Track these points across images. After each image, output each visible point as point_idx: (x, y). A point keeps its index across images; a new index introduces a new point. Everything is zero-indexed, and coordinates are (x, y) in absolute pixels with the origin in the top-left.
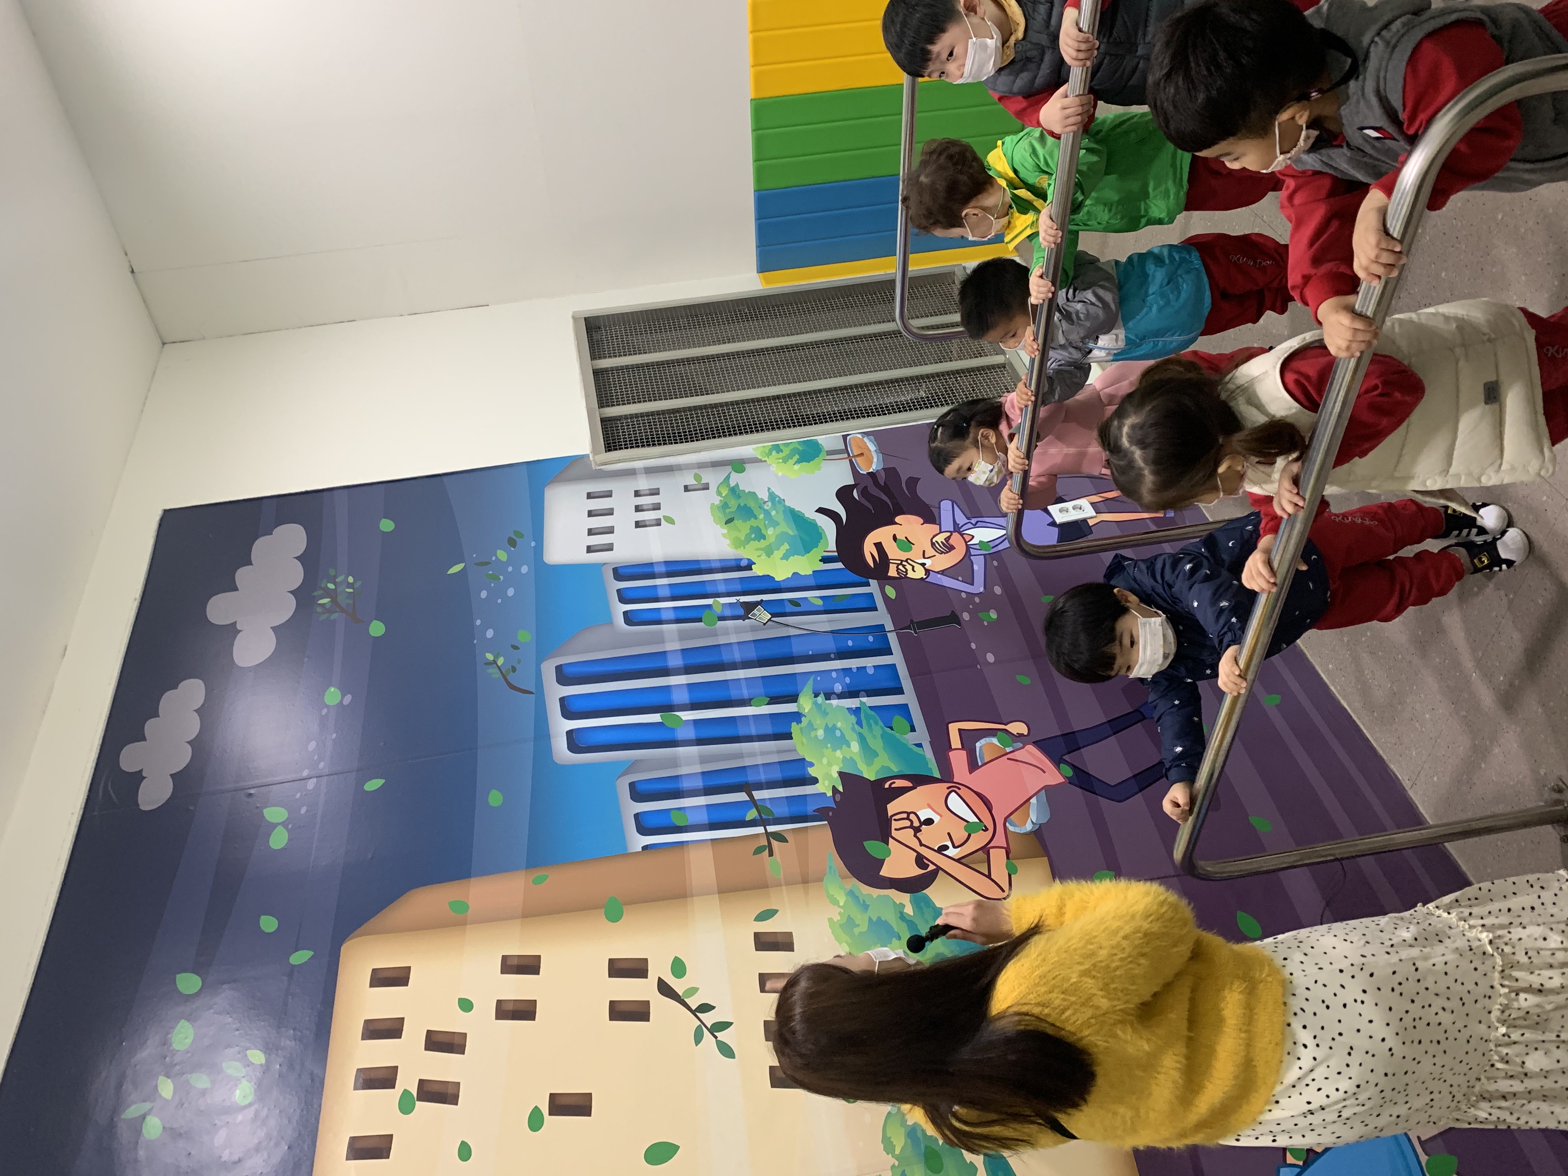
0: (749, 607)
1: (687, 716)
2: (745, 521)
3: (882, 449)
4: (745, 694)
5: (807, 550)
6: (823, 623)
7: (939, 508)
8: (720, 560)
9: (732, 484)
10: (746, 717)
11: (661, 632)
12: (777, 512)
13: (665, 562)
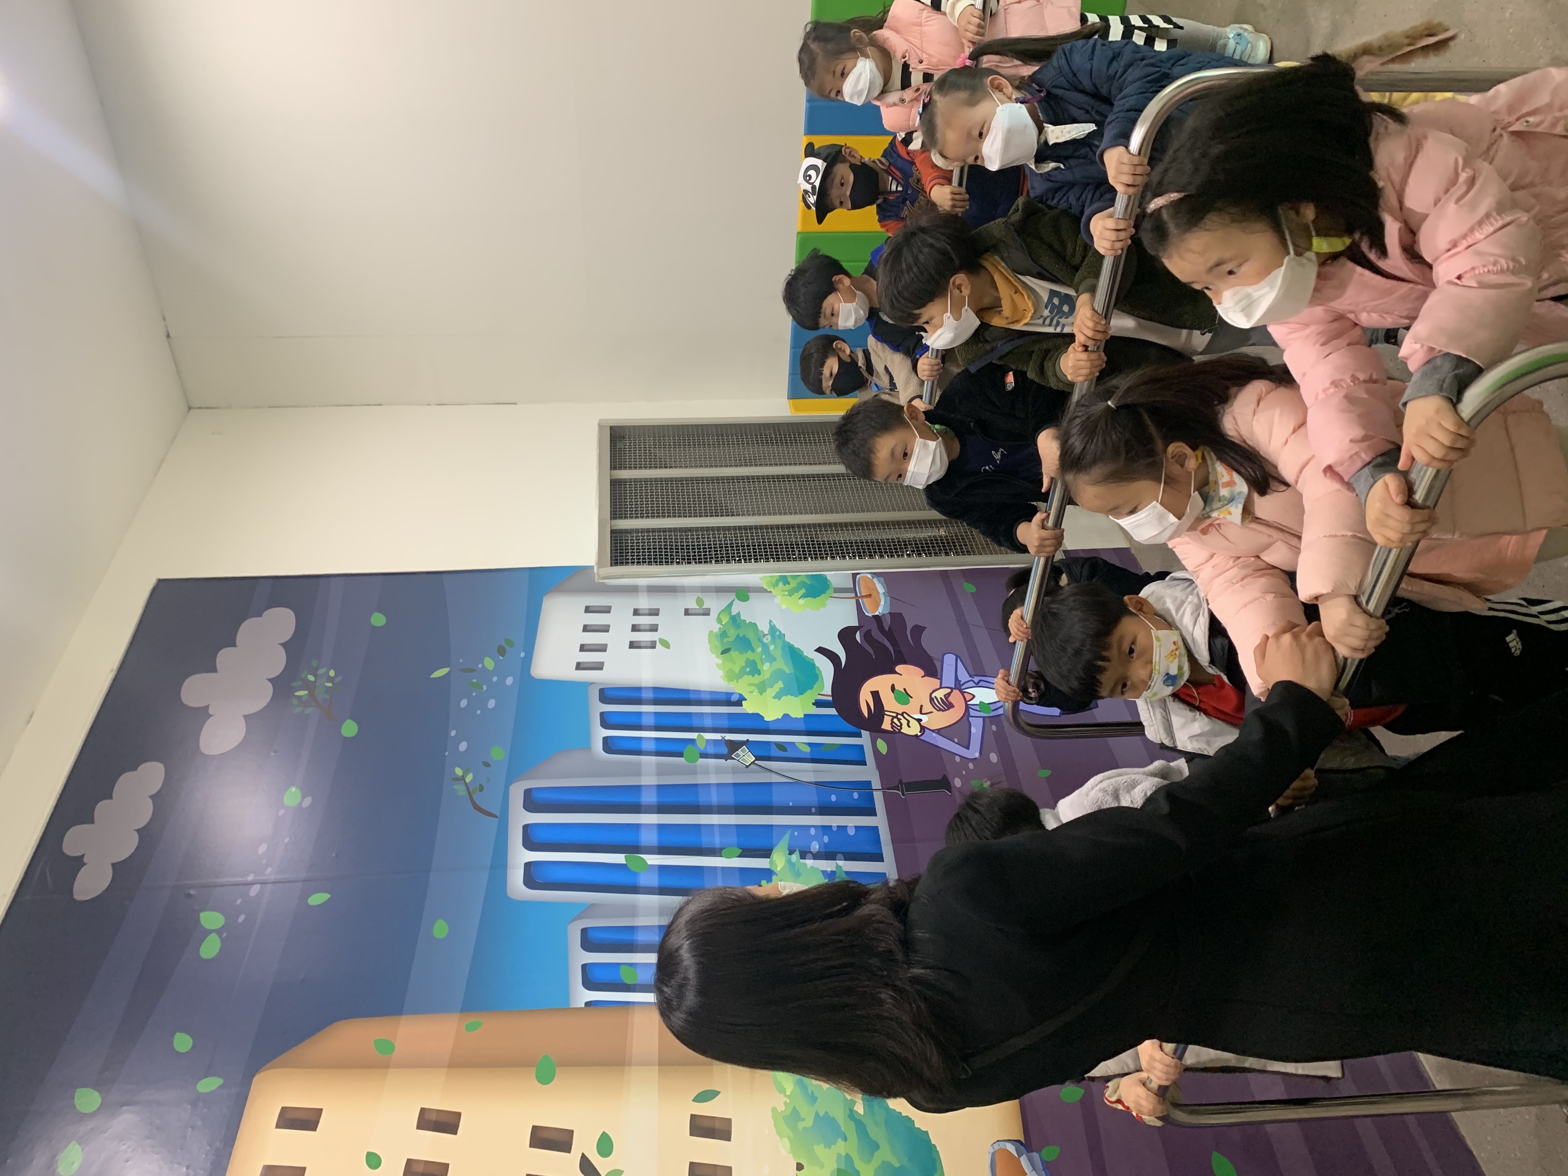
0: (734, 746)
1: (653, 860)
2: (741, 653)
3: (890, 592)
4: (717, 842)
5: (801, 691)
6: (807, 772)
7: (943, 662)
8: (711, 692)
9: (734, 612)
10: (714, 869)
11: (639, 764)
12: (776, 647)
13: (654, 688)
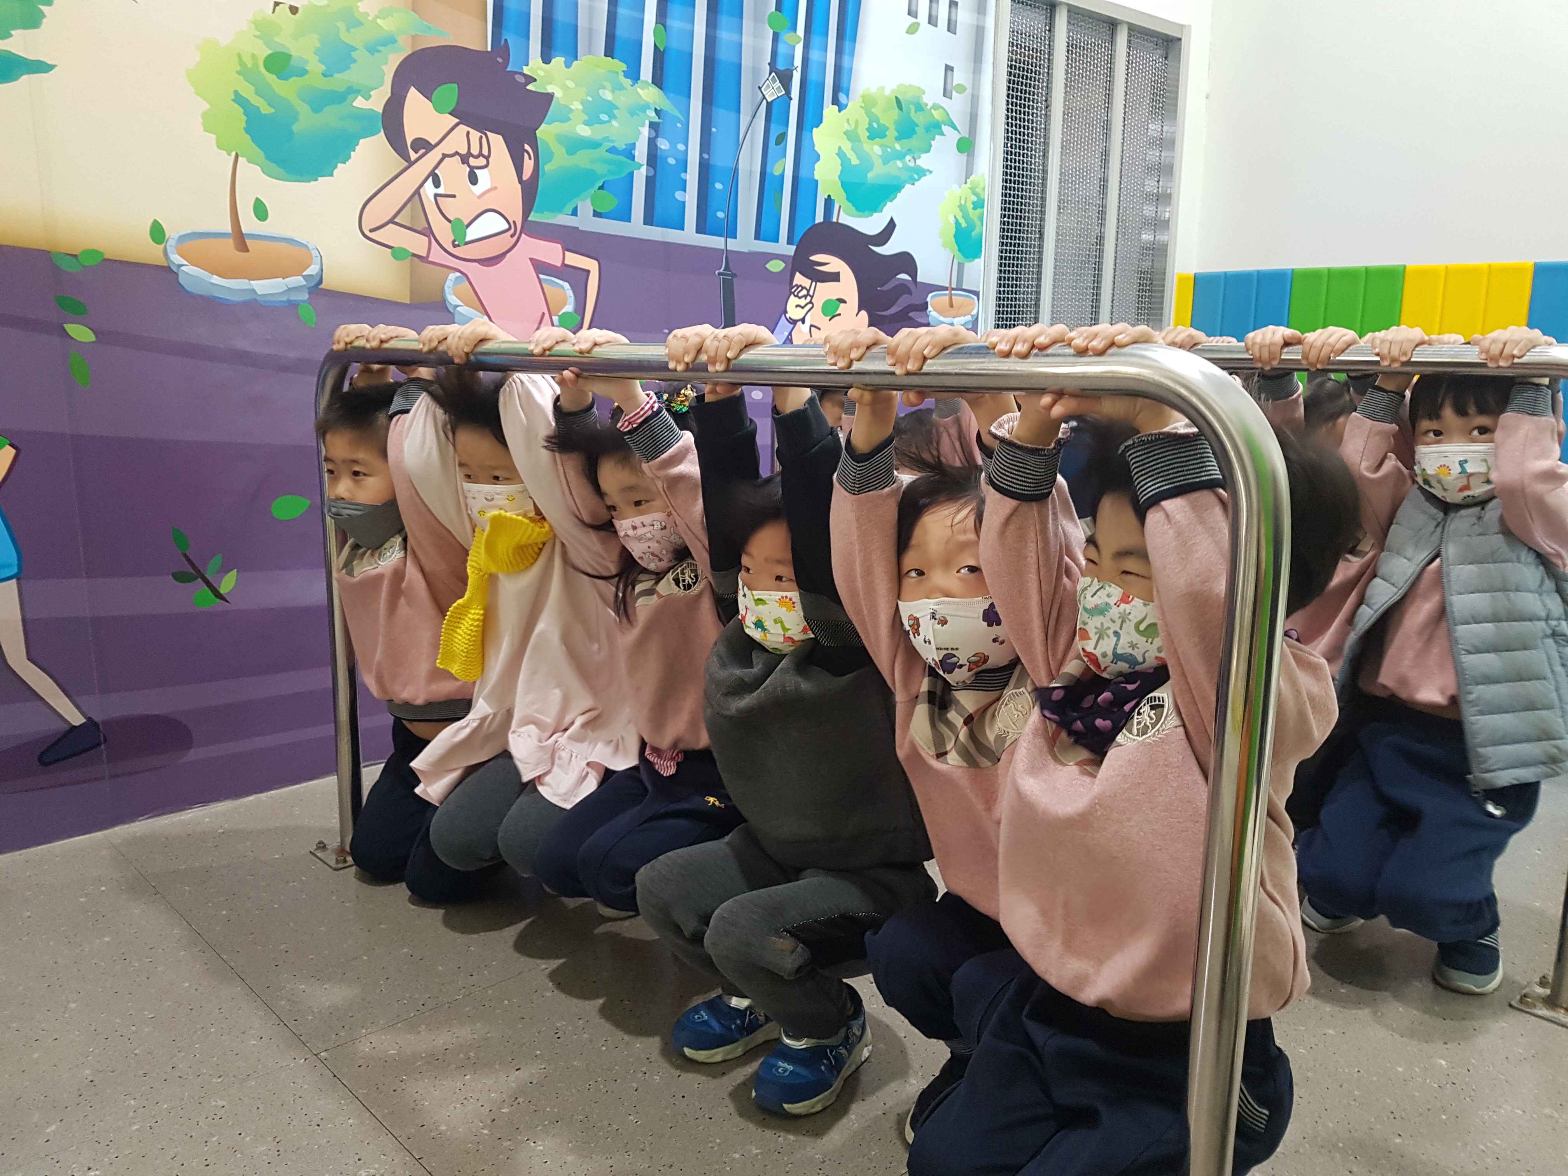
0: (785, 79)
2: (895, 122)
5: (843, 185)
6: (750, 163)
8: (851, 69)
9: (944, 128)
12: (899, 168)
